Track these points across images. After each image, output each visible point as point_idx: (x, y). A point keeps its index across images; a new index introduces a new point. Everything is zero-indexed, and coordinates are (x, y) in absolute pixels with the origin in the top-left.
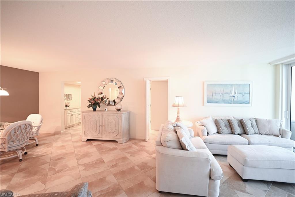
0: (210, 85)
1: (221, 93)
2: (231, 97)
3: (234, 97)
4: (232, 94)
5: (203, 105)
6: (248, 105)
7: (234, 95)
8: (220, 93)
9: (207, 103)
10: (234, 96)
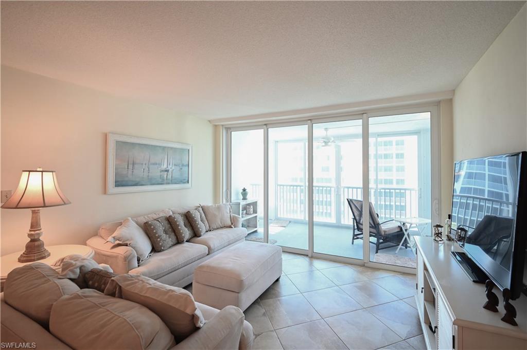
0: (121, 145)
1: (145, 164)
2: (162, 171)
3: (167, 171)
4: (164, 167)
5: (105, 191)
6: (186, 185)
7: (167, 167)
8: (142, 164)
9: (115, 186)
10: (167, 169)
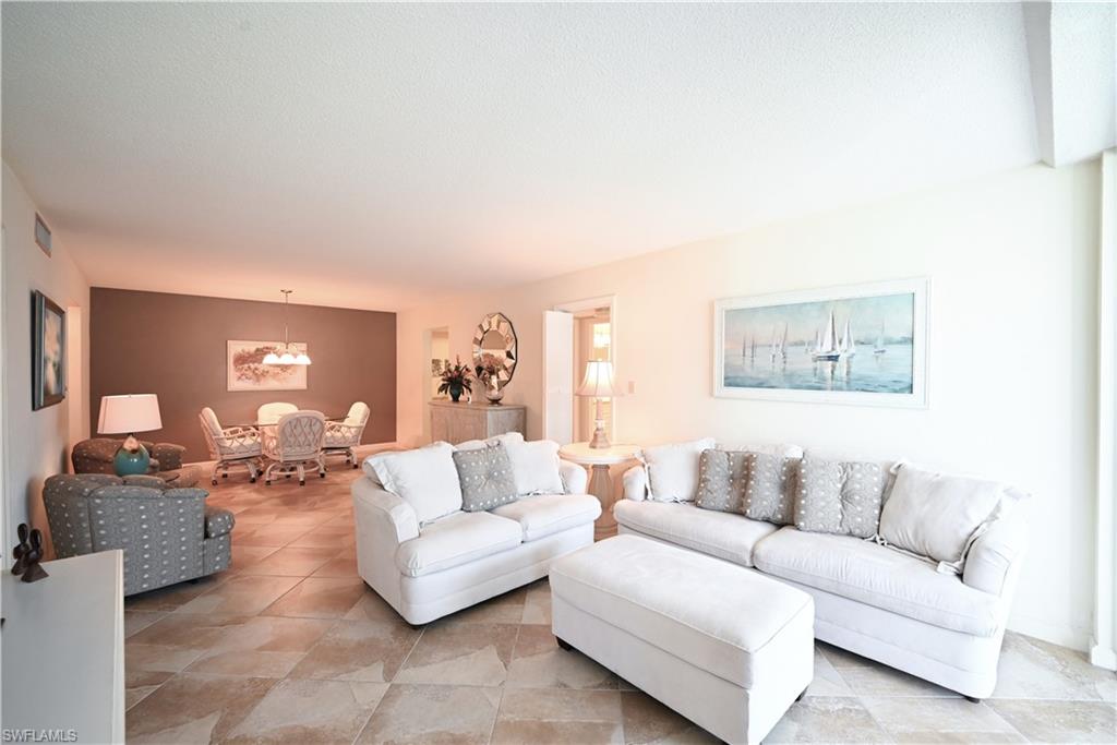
0: (733, 315)
1: (777, 346)
2: (819, 358)
3: (834, 358)
4: (825, 348)
5: (711, 394)
6: (905, 397)
7: (833, 349)
8: (770, 346)
9: (725, 385)
10: (834, 354)
